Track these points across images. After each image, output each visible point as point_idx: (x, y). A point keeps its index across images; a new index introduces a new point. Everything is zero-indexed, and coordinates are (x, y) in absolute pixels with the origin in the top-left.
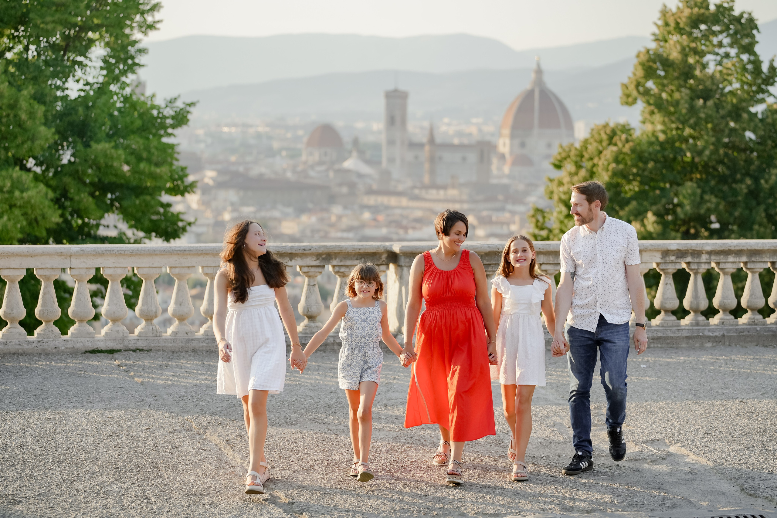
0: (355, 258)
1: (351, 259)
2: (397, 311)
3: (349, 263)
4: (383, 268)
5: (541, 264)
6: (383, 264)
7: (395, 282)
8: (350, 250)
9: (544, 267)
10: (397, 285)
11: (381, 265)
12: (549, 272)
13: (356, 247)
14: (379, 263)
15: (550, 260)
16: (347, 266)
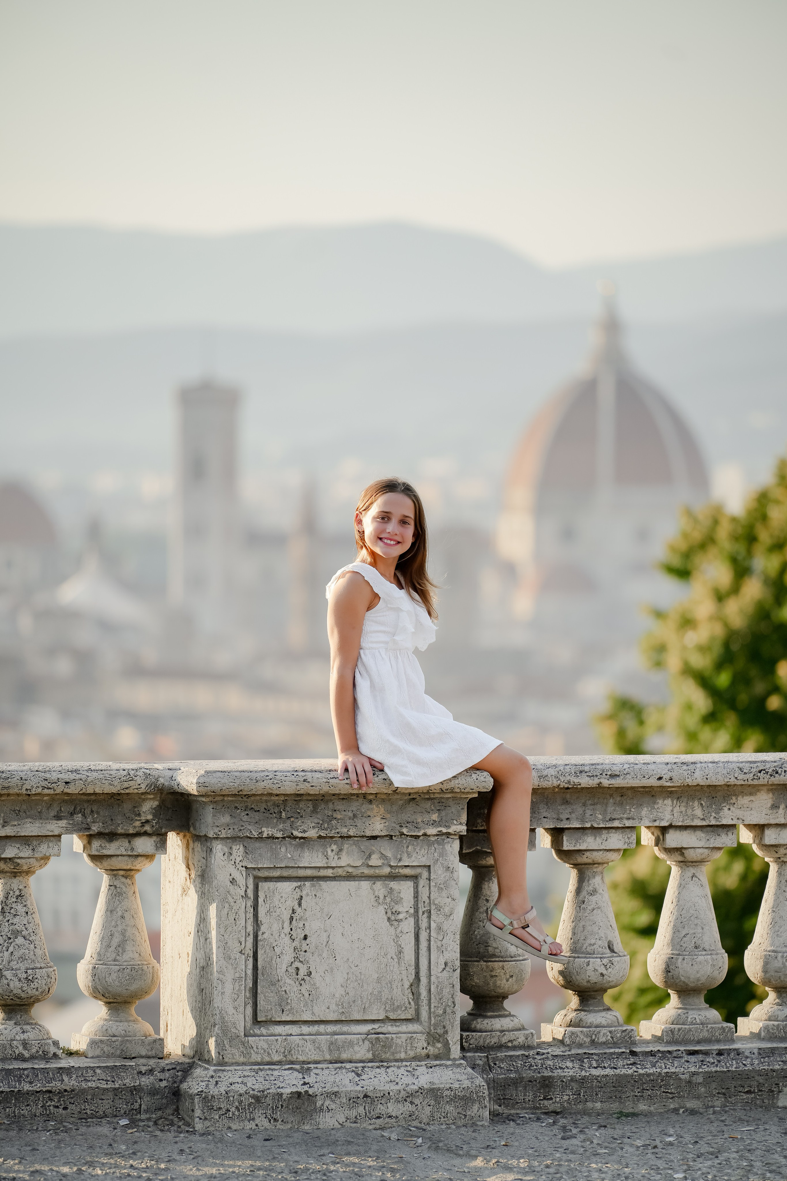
0: (53, 813)
1: (40, 816)
2: (190, 986)
3: (31, 828)
4: (144, 845)
5: (664, 830)
6: (146, 834)
7: (185, 891)
8: (34, 785)
9: (673, 839)
10: (192, 898)
11: (138, 835)
12: (691, 855)
13: (54, 776)
14: (131, 832)
15: (694, 817)
16: (26, 840)
